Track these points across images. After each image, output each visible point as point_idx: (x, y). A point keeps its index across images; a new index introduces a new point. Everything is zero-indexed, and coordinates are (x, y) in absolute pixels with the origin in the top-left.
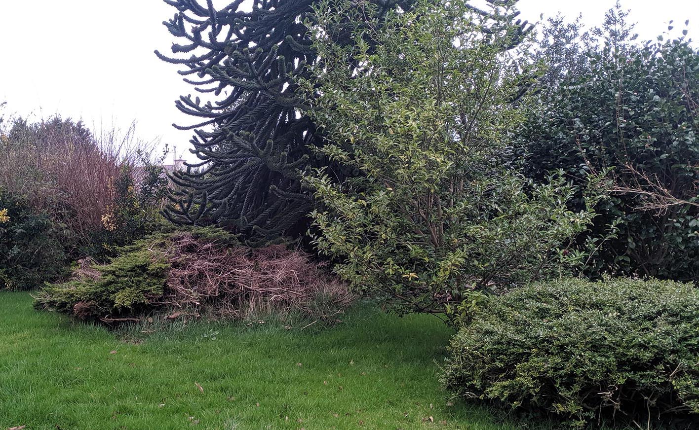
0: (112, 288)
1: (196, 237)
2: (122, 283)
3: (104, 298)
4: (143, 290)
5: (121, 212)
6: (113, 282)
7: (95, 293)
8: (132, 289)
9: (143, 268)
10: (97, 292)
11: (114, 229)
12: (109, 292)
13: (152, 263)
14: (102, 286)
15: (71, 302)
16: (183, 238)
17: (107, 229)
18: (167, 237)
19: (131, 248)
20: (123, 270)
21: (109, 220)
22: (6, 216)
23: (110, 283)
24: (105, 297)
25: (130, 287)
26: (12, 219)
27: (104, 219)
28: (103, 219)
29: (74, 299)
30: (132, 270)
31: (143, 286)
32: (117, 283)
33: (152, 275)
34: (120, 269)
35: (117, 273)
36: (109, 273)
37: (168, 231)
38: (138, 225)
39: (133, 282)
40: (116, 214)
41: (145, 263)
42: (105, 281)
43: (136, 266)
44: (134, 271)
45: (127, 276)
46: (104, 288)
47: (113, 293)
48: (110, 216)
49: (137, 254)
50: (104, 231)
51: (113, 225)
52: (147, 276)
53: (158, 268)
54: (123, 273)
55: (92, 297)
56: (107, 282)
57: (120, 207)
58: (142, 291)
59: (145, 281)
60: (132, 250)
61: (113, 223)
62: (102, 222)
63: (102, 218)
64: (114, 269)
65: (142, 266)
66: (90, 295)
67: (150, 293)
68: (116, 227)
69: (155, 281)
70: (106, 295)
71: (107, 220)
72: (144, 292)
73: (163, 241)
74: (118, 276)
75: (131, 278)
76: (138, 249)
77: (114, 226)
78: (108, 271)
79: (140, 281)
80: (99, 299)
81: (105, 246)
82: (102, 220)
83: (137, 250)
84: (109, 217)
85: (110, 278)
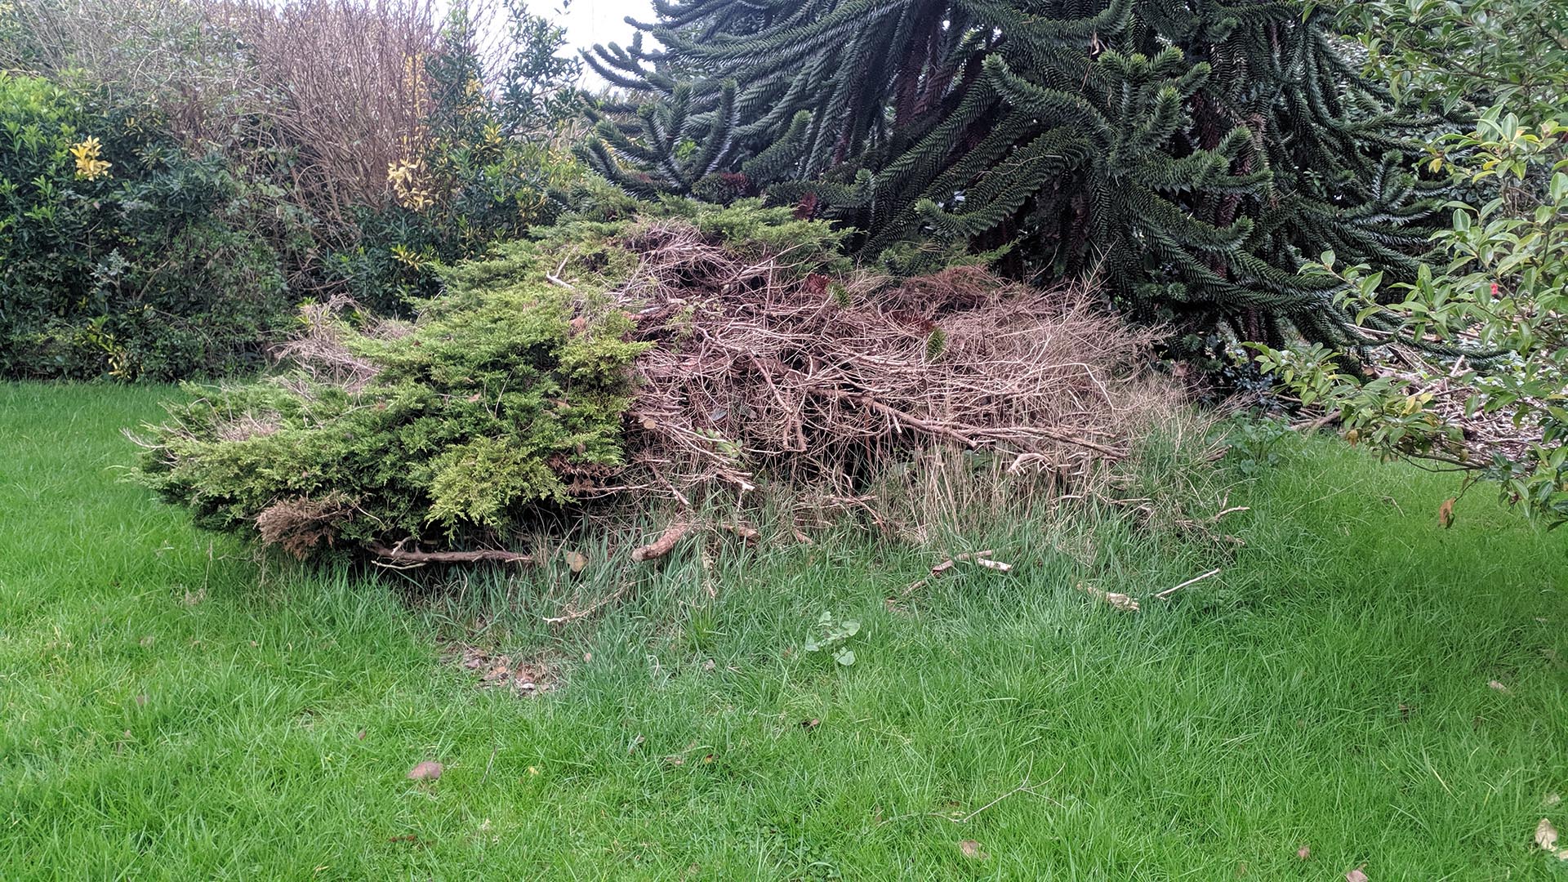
0: (416, 437)
1: (714, 236)
2: (459, 415)
3: (382, 478)
4: (547, 448)
5: (445, 154)
6: (419, 414)
7: (346, 459)
8: (502, 444)
9: (542, 355)
10: (353, 454)
11: (425, 204)
12: (405, 452)
13: (572, 335)
14: (376, 428)
15: (245, 497)
16: (667, 239)
17: (406, 205)
18: (612, 234)
19: (487, 270)
20: (460, 359)
21: (410, 179)
22: (99, 159)
23: (406, 417)
24: (391, 473)
25: (492, 433)
26: (117, 170)
27: (397, 173)
28: (392, 174)
29: (257, 486)
30: (497, 363)
31: (546, 428)
32: (437, 413)
33: (576, 382)
34: (447, 357)
35: (435, 373)
36: (405, 372)
37: (610, 216)
38: (499, 194)
39: (500, 412)
40: (431, 162)
41: (547, 336)
42: (391, 407)
43: (513, 347)
44: (507, 367)
45: (479, 385)
46: (385, 436)
47: (424, 456)
48: (414, 167)
49: (510, 294)
50: (397, 210)
51: (424, 193)
52: (557, 388)
53: (601, 358)
54: (459, 374)
55: (333, 474)
56: (398, 412)
57: (443, 139)
58: (541, 452)
59: (550, 408)
60: (489, 280)
61: (425, 187)
62: (392, 185)
63: (390, 171)
64: (426, 359)
65: (536, 348)
66: (325, 466)
67: (573, 458)
68: (434, 199)
69: (591, 409)
70: (393, 465)
71: (406, 179)
72: (550, 454)
73: (598, 250)
74: (443, 388)
75: (494, 396)
76: (511, 275)
77: (426, 198)
78: (401, 366)
79: (529, 410)
80: (366, 480)
81: (402, 253)
82: (389, 178)
83: (506, 276)
84: (412, 171)
85: (407, 393)
